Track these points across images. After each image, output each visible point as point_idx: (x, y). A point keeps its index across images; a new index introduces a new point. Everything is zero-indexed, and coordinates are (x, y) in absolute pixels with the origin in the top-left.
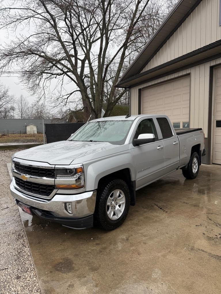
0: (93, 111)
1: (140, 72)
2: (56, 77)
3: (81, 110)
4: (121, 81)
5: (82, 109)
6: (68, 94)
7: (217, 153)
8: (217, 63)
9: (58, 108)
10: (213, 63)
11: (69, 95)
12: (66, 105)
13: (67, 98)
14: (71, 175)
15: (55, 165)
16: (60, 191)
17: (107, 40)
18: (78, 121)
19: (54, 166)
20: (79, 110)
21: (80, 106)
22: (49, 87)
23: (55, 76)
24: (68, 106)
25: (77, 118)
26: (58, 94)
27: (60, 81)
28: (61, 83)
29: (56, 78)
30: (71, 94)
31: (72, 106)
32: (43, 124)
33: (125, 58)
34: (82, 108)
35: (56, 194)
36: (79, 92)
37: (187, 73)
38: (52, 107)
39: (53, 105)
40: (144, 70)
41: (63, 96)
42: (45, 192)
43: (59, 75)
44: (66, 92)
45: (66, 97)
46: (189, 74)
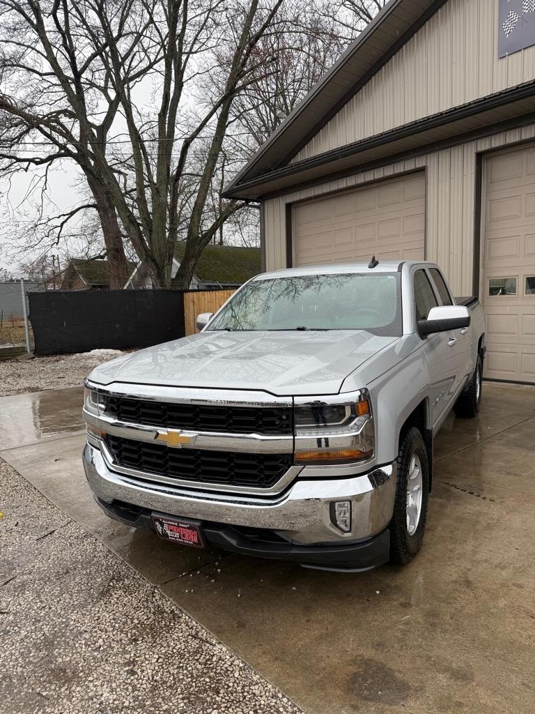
0: (149, 259)
1: (290, 161)
2: (27, 168)
3: (102, 257)
4: (241, 180)
5: (105, 254)
6: (64, 215)
7: (494, 354)
8: (493, 146)
9: (37, 251)
10: (484, 145)
11: (66, 217)
12: (57, 243)
13: (62, 226)
14: (341, 423)
15: (293, 396)
16: (309, 471)
17: (179, 76)
18: (94, 287)
19: (289, 400)
20: (97, 257)
21: (98, 248)
22: (5, 195)
23: (25, 164)
24: (65, 248)
25: (89, 279)
26: (34, 215)
27: (37, 179)
28: (42, 184)
29: (26, 170)
30: (72, 214)
31: (75, 246)
32: (23, 293)
33: (227, 126)
34: (105, 251)
35: (298, 479)
36: (94, 211)
37: (417, 166)
38: (20, 249)
39: (23, 242)
40: (301, 157)
41: (49, 220)
42: (254, 476)
43: (37, 163)
44: (56, 208)
45: (58, 222)
46: (422, 170)
